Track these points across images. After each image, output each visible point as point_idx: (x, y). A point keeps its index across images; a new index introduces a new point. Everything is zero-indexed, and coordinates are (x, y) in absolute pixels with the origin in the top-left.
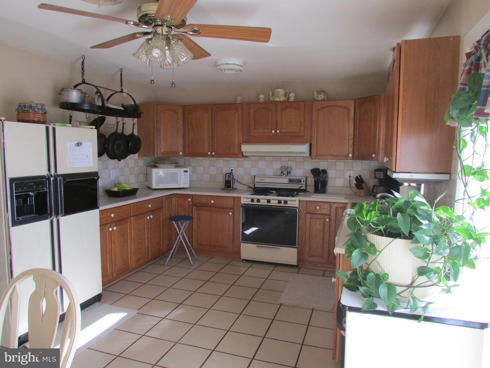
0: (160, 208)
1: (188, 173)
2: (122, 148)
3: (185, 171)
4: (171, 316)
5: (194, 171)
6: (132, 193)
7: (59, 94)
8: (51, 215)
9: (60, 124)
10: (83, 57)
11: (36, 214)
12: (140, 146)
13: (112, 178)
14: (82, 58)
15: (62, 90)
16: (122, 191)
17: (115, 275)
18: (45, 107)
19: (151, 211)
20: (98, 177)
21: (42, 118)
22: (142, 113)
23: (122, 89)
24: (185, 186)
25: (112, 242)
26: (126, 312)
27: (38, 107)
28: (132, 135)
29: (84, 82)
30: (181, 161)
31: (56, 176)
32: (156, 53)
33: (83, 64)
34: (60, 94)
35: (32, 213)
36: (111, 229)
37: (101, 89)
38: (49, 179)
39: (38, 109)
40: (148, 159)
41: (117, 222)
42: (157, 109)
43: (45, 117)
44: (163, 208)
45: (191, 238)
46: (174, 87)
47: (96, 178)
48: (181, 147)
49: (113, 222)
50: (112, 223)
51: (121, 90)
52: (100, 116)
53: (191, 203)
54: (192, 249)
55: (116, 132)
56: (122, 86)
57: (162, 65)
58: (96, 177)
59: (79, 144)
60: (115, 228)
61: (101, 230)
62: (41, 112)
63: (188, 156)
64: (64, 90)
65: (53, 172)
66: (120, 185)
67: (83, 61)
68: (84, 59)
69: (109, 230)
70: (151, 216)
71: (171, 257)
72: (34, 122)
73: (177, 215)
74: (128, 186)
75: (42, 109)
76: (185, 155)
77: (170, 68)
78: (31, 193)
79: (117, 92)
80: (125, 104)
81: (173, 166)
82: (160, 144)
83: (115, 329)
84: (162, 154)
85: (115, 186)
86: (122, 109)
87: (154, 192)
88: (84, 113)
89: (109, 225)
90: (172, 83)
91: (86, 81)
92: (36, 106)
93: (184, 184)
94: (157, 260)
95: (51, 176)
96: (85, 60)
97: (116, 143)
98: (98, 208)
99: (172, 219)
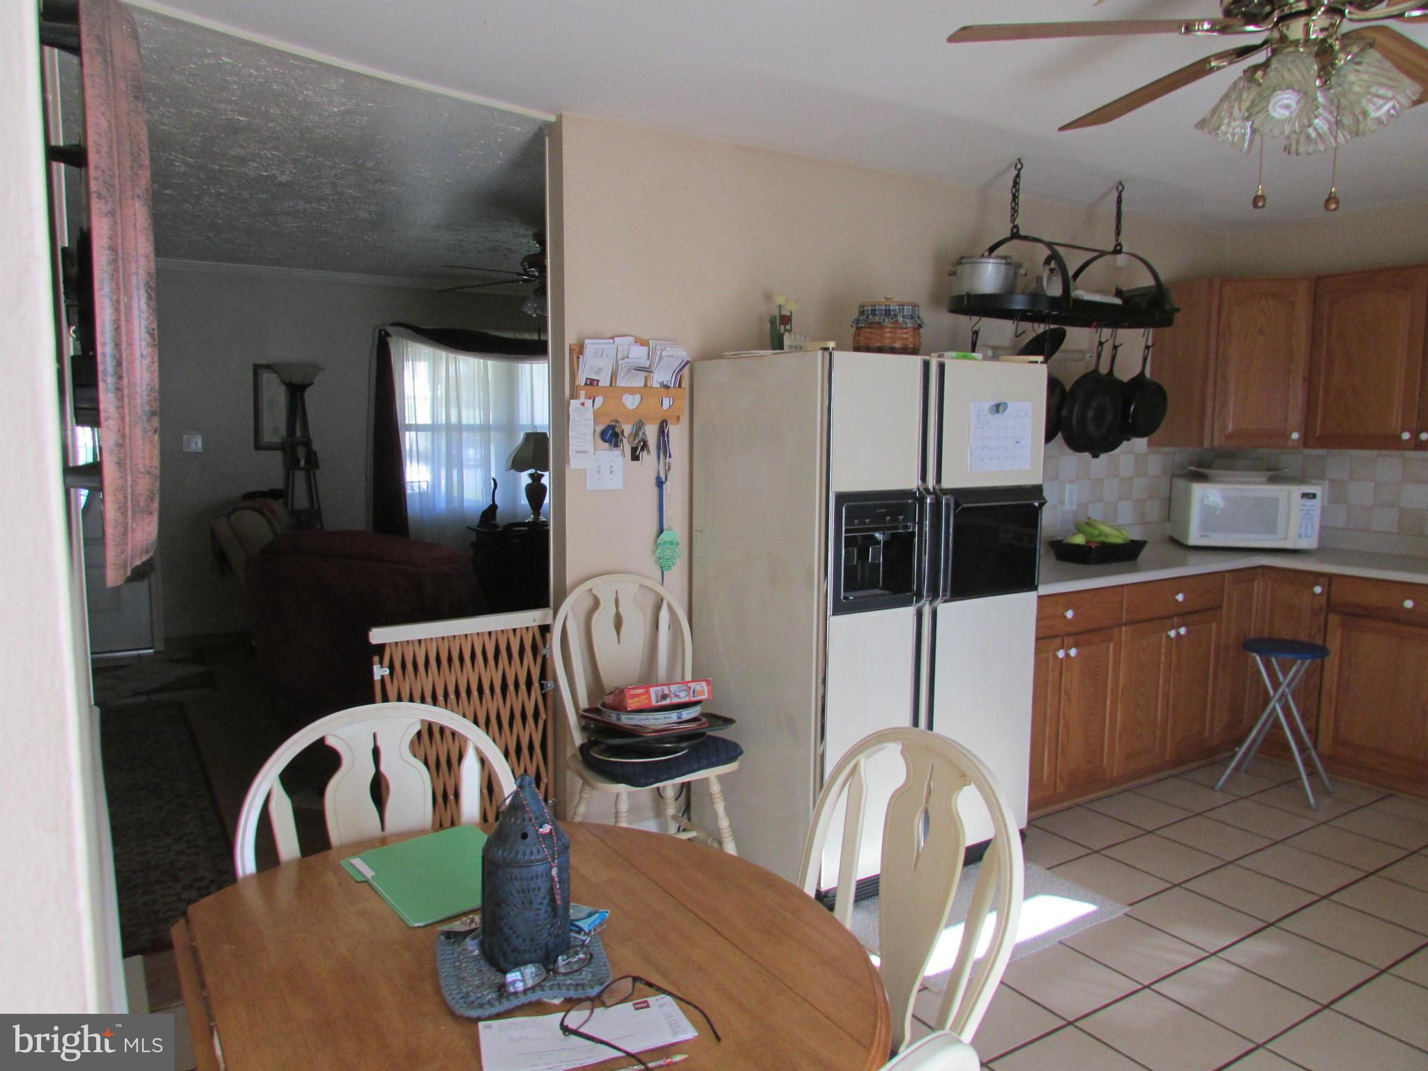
0: (1212, 609)
1: (1316, 503)
2: (1109, 417)
3: (1305, 495)
4: (1235, 954)
5: (1337, 496)
6: (1126, 554)
7: (949, 275)
8: (919, 596)
9: (954, 354)
10: (1016, 165)
11: (883, 588)
12: (1163, 412)
13: (1067, 507)
14: (1014, 169)
15: (960, 262)
16: (1096, 547)
17: (1061, 788)
18: (918, 311)
19: (1183, 614)
20: (1041, 501)
21: (911, 340)
22: (1178, 310)
23: (1120, 244)
24: (1303, 544)
25: (1063, 691)
26: (1092, 903)
27: (903, 312)
28: (1139, 380)
29: (1015, 235)
30: (1291, 461)
31: (938, 492)
32: (1283, 105)
33: (1016, 183)
34: (953, 274)
35: (874, 586)
36: (1061, 654)
37: (1061, 250)
38: (922, 500)
39: (904, 317)
40: (1181, 455)
41: (1078, 635)
42: (1220, 295)
43: (918, 337)
44: (1221, 607)
45: (1312, 716)
46: (1335, 209)
47: (1037, 504)
48: (1295, 415)
49: (1070, 635)
50: (1066, 635)
51: (1116, 246)
52: (1052, 326)
53: (1323, 600)
54: (1313, 753)
55: (1096, 371)
56: (1118, 232)
57: (1294, 143)
58: (1036, 500)
59: (998, 408)
60: (1073, 652)
61: (1038, 651)
62: (910, 324)
63: (1322, 447)
64: (963, 261)
65: (931, 483)
66: (1093, 527)
67: (1018, 176)
68: (1019, 170)
69: (1056, 657)
70: (1183, 631)
71: (1237, 769)
72: (893, 351)
73: (1266, 635)
74: (1115, 533)
75: (912, 317)
76: (1306, 442)
77: (1323, 149)
78: (877, 535)
79: (1103, 253)
80: (1124, 289)
81: (1262, 476)
82: (1224, 406)
83: (1060, 942)
84: (1229, 437)
85: (1078, 530)
86: (1118, 301)
87: (1194, 558)
88: (1012, 322)
89: (1058, 641)
90: (1327, 197)
91: (1022, 233)
92: (899, 309)
93: (1300, 536)
94: (1186, 767)
95: (927, 490)
96: (1022, 172)
97: (1094, 404)
98: (1033, 587)
99: (1250, 645)
